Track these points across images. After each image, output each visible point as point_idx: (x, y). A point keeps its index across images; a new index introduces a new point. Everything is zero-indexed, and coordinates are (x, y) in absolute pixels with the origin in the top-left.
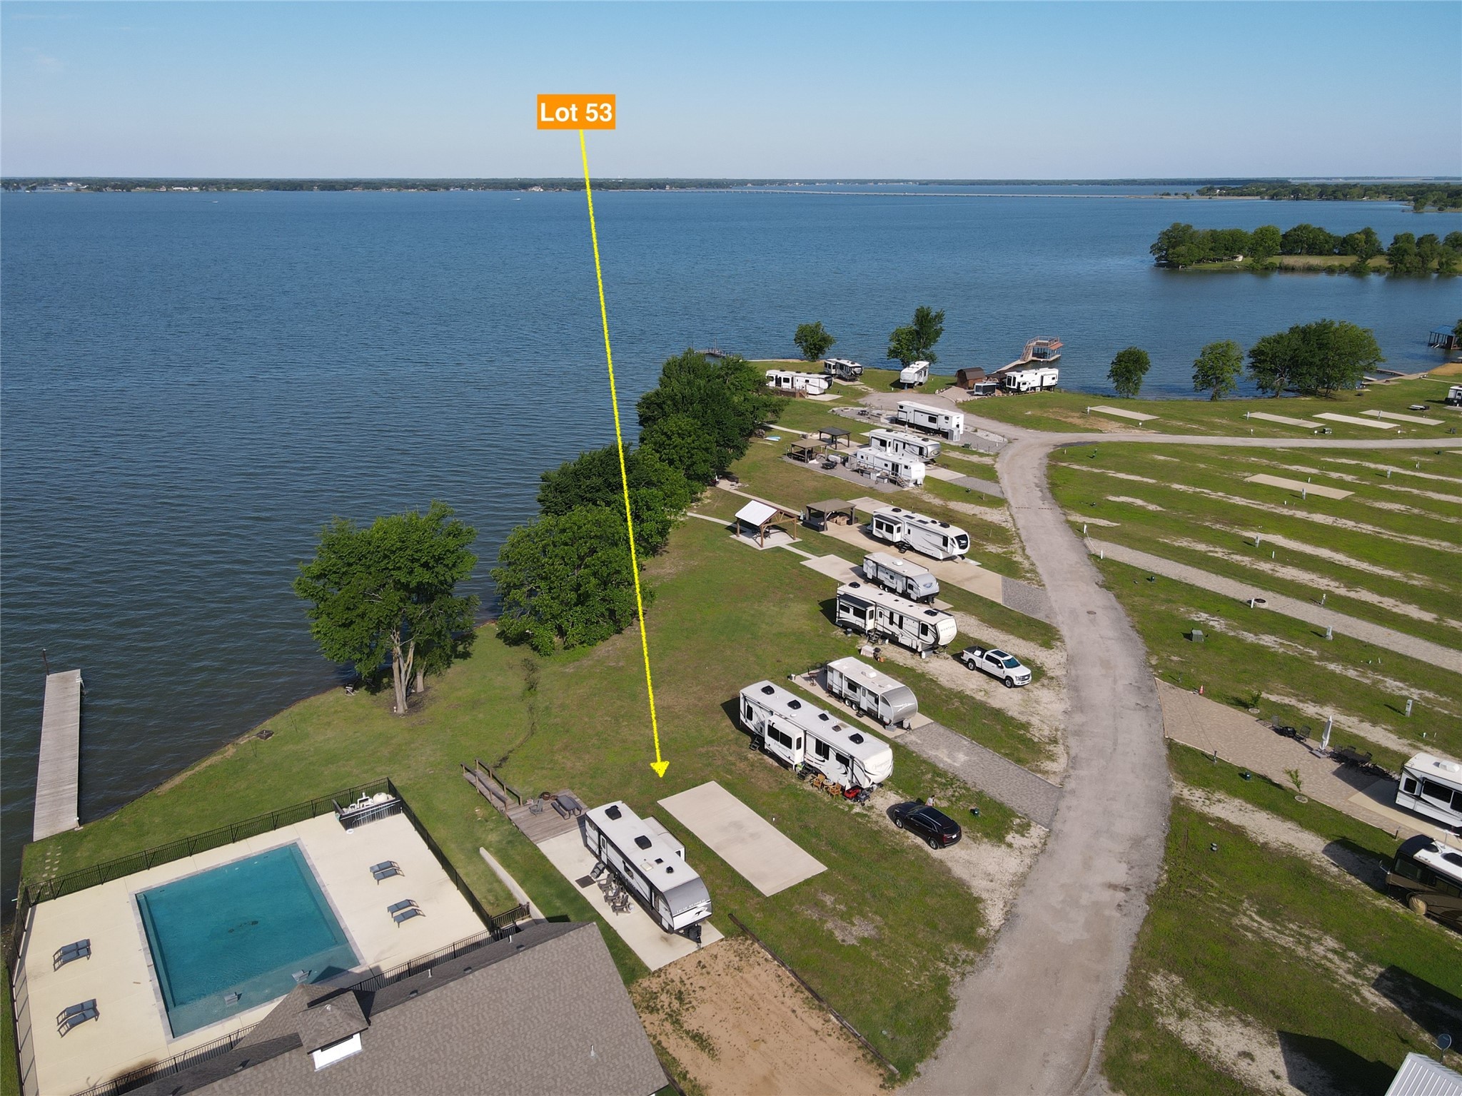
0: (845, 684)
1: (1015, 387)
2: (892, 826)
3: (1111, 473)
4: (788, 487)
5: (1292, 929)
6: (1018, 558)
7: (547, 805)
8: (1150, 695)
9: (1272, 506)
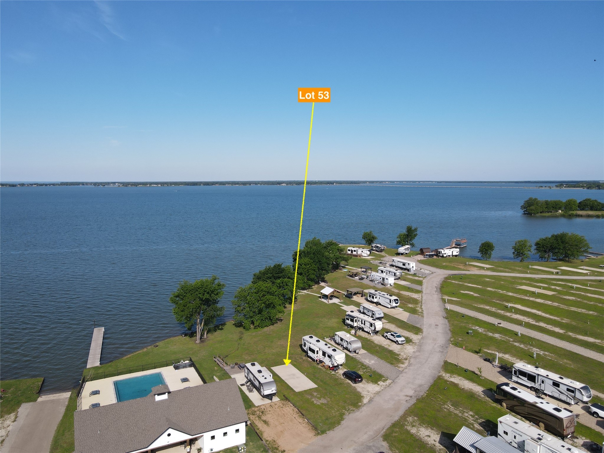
0: (340, 339)
1: (442, 255)
2: (343, 378)
3: (466, 284)
4: (344, 285)
5: (460, 409)
6: (418, 309)
7: (236, 366)
8: (446, 349)
9: (523, 296)
